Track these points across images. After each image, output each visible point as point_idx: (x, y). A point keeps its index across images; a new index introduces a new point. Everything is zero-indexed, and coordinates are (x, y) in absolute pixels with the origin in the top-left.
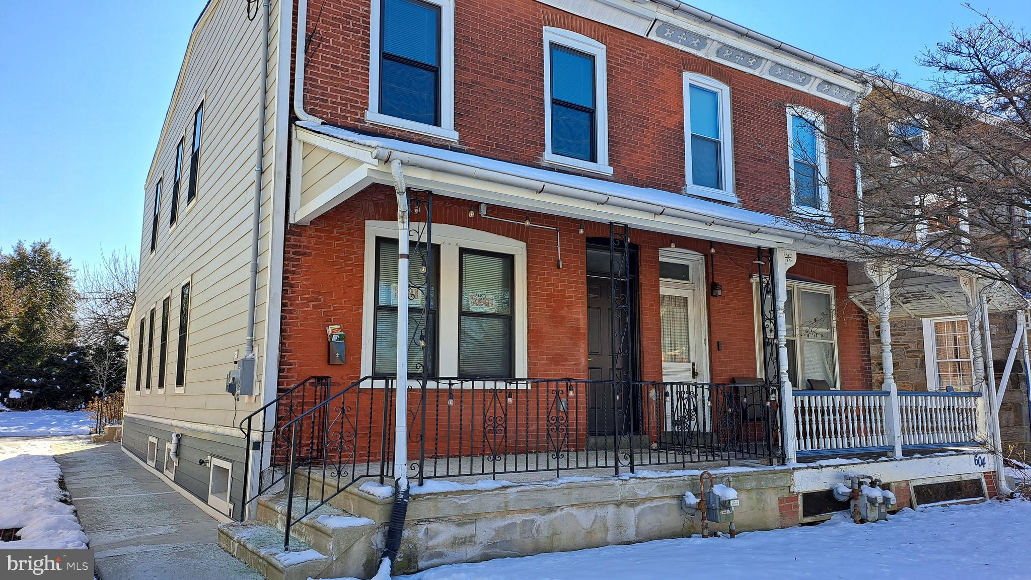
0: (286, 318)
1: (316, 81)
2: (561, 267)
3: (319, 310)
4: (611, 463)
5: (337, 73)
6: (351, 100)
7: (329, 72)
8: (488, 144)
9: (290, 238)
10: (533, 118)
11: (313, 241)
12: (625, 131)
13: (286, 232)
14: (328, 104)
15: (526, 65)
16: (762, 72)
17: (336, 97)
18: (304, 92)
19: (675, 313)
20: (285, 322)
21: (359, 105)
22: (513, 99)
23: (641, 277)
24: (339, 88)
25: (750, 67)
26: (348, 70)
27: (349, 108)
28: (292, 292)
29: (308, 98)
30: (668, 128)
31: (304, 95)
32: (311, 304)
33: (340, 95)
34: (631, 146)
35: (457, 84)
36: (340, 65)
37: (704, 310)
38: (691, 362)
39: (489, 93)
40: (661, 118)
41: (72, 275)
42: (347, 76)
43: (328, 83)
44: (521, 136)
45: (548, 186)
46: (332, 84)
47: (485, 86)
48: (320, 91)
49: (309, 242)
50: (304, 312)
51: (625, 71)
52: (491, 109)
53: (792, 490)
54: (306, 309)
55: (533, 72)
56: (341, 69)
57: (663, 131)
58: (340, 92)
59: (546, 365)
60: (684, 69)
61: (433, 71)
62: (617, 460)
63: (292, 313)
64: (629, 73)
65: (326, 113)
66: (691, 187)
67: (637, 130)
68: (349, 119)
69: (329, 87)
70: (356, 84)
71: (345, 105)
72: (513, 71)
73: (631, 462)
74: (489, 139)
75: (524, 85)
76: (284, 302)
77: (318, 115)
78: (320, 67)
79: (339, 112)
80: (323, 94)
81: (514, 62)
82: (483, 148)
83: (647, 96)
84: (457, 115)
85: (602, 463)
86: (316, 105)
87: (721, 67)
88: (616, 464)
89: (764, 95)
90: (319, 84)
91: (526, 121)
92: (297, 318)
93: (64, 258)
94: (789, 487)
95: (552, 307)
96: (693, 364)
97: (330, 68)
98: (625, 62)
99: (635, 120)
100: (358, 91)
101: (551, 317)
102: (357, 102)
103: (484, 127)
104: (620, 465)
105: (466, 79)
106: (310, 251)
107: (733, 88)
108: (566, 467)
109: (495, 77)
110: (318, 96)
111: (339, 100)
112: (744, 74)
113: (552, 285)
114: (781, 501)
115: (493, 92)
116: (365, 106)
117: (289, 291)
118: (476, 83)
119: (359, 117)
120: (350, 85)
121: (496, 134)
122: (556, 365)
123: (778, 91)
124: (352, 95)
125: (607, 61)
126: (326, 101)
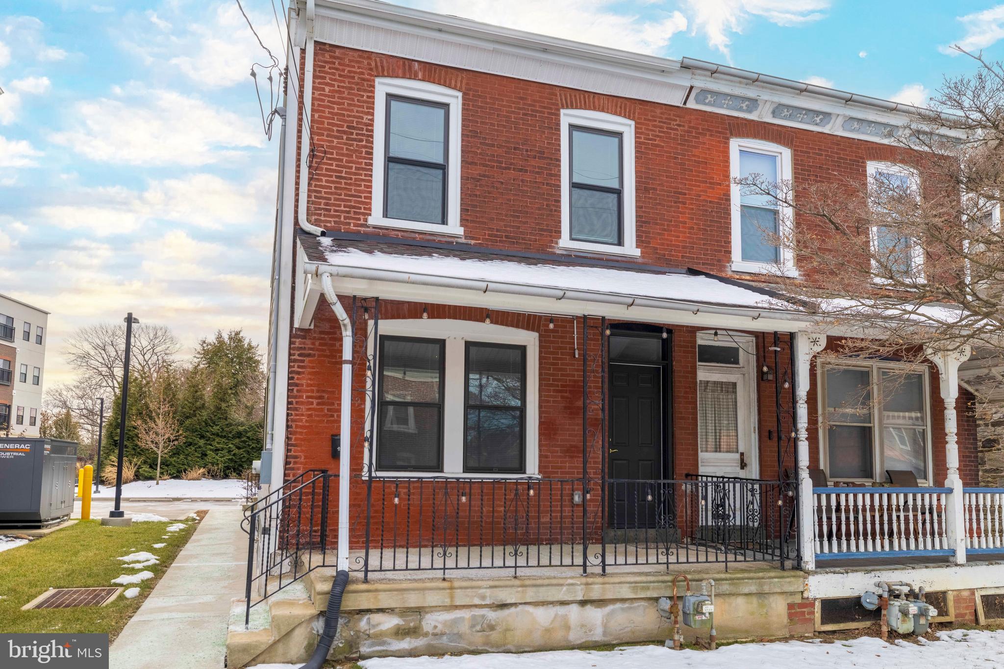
0: (292, 415)
1: (320, 192)
2: (577, 356)
3: (323, 407)
4: (579, 560)
5: (341, 183)
6: (354, 207)
7: (333, 182)
8: (496, 236)
9: (295, 342)
10: (547, 205)
11: (317, 343)
12: (657, 209)
13: (291, 336)
14: (332, 213)
15: (540, 152)
16: (835, 129)
17: (340, 206)
18: (308, 203)
19: (721, 400)
20: (291, 419)
21: (362, 211)
22: (525, 188)
23: (674, 363)
24: (343, 197)
25: (817, 124)
26: (351, 179)
27: (352, 215)
28: (298, 391)
29: (313, 209)
30: (710, 202)
31: (308, 207)
32: (315, 401)
33: (343, 203)
34: (663, 225)
35: (465, 179)
36: (343, 175)
37: (754, 396)
38: (740, 451)
39: (499, 185)
40: (701, 191)
41: (259, 359)
42: (350, 184)
43: (331, 193)
44: (533, 225)
45: (491, 286)
46: (336, 194)
47: (494, 178)
48: (324, 201)
49: (313, 344)
50: (309, 409)
51: (657, 146)
52: (500, 201)
53: (805, 595)
54: (311, 406)
55: (548, 158)
56: (345, 178)
57: (703, 206)
58: (343, 200)
59: (560, 457)
60: (732, 134)
61: (441, 169)
62: (585, 557)
63: (297, 410)
64: (663, 147)
65: (330, 222)
66: (738, 263)
67: (671, 207)
68: (352, 225)
69: (332, 197)
70: (360, 191)
71: (349, 212)
72: (526, 160)
73: (603, 561)
74: (498, 230)
75: (538, 173)
76: (290, 400)
77: (322, 224)
78: (324, 179)
79: (342, 219)
80: (326, 204)
81: (527, 151)
82: (491, 241)
83: (685, 170)
84: (464, 210)
85: (567, 561)
86: (320, 215)
87: (779, 129)
88: (585, 563)
89: (837, 153)
90: (323, 195)
91: (539, 209)
92: (302, 415)
93: (254, 344)
94: (802, 592)
95: (567, 398)
96: (742, 454)
97: (334, 179)
98: (658, 136)
99: (668, 196)
100: (361, 197)
101: (565, 408)
102: (360, 208)
103: (492, 219)
104: (588, 564)
105: (473, 174)
106: (314, 352)
107: (795, 150)
108: (525, 565)
109: (506, 168)
110: (322, 206)
111: (342, 208)
112: (810, 133)
113: (568, 375)
114: (791, 606)
115: (502, 183)
116: (368, 212)
117: (295, 391)
118: (484, 176)
119: (362, 222)
120: (353, 192)
121: (506, 226)
122: (572, 457)
123: (856, 148)
124: (356, 202)
125: (636, 137)
126: (330, 210)
